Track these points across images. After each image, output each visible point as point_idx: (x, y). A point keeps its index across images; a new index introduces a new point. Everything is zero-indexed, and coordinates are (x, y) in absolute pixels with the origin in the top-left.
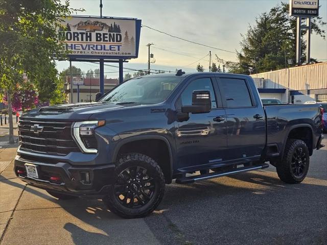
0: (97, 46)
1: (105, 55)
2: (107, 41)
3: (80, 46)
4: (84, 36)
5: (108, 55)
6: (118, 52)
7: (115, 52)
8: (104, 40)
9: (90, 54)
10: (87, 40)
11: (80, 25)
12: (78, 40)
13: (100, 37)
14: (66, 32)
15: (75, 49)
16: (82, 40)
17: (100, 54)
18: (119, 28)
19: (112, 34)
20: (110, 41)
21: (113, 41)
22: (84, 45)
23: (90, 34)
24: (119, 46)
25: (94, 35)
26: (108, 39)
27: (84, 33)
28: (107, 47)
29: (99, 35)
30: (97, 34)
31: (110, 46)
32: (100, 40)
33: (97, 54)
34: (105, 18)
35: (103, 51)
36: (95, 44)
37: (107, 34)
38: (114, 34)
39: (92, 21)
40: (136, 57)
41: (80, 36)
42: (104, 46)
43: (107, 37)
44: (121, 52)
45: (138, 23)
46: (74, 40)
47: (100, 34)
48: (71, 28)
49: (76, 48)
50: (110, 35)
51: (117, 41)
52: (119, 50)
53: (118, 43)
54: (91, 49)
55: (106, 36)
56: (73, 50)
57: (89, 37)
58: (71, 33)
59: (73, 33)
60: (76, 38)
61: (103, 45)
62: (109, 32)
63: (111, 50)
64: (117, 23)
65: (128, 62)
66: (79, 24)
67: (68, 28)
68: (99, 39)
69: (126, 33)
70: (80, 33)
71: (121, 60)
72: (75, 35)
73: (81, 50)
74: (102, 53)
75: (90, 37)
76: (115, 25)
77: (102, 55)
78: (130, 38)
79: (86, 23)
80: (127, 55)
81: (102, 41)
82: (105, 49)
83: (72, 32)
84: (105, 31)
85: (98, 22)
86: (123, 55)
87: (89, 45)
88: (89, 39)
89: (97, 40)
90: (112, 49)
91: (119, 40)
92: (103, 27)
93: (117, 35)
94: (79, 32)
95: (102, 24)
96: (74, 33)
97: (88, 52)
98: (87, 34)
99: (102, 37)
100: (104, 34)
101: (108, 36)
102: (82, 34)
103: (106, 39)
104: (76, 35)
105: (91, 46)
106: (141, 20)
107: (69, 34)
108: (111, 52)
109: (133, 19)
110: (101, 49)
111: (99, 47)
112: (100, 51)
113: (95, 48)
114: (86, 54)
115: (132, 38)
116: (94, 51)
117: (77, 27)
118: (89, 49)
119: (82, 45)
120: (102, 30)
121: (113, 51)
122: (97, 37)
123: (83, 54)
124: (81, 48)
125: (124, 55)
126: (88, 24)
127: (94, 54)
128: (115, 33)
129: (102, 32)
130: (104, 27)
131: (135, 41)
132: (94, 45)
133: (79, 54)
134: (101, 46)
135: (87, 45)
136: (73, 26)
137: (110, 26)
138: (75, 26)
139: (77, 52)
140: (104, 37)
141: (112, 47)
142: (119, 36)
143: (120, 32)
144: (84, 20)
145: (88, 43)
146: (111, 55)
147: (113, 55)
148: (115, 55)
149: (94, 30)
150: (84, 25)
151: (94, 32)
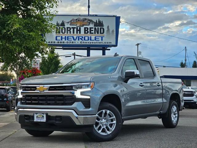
0: (85, 37)
1: (91, 44)
2: (93, 33)
3: (72, 37)
4: (75, 30)
5: (94, 44)
6: (101, 41)
7: (99, 41)
8: (90, 33)
9: (79, 43)
10: (77, 33)
11: (72, 21)
12: (70, 33)
13: (87, 30)
14: (61, 27)
15: (68, 40)
16: (74, 33)
17: (87, 44)
18: (102, 23)
19: (97, 27)
20: (95, 33)
21: (98, 33)
22: (75, 38)
23: (80, 28)
24: (102, 37)
25: (82, 29)
26: (93, 32)
27: (75, 28)
28: (93, 38)
29: (86, 29)
30: (85, 28)
31: (95, 37)
32: (88, 33)
33: (85, 44)
34: (91, 16)
35: (90, 41)
36: (83, 36)
37: (93, 28)
38: (98, 28)
39: (82, 18)
40: (116, 46)
41: (72, 30)
42: (91, 37)
43: (93, 31)
44: (103, 41)
45: (118, 19)
46: (67, 33)
47: (88, 28)
48: (65, 24)
49: (69, 39)
50: (95, 29)
51: (101, 33)
52: (102, 40)
53: (102, 35)
55: (92, 29)
56: (67, 41)
57: (79, 30)
58: (65, 28)
60: (69, 32)
61: (89, 36)
62: (94, 26)
63: (95, 40)
64: (101, 19)
65: (109, 50)
66: (71, 21)
67: (63, 24)
68: (86, 32)
69: (108, 27)
70: (72, 28)
71: (104, 48)
73: (73, 41)
74: (88, 42)
75: (80, 30)
76: (99, 21)
77: (89, 44)
78: (111, 31)
79: (77, 20)
80: (109, 44)
81: (89, 34)
82: (91, 40)
83: (66, 27)
84: (92, 26)
85: (86, 19)
87: (79, 37)
88: (78, 32)
89: (85, 33)
90: (97, 39)
91: (102, 32)
92: (89, 23)
93: (101, 29)
94: (71, 27)
95: (89, 20)
96: (67, 28)
97: (78, 42)
98: (77, 28)
99: (89, 30)
100: (90, 28)
101: (93, 29)
102: (74, 28)
103: (92, 32)
104: (69, 29)
105: (80, 37)
106: (120, 17)
107: (63, 29)
108: (96, 41)
109: (114, 16)
110: (88, 40)
111: (86, 38)
112: (87, 41)
113: (83, 39)
114: (76, 43)
115: (113, 31)
116: (83, 41)
117: (70, 23)
118: (79, 40)
119: (73, 37)
120: (89, 25)
121: (97, 41)
122: (85, 30)
123: (74, 44)
124: (72, 39)
125: (106, 44)
126: (79, 20)
127: (83, 44)
128: (99, 27)
129: (89, 27)
130: (91, 23)
131: (115, 33)
132: (82, 37)
133: (71, 43)
134: (88, 37)
135: (77, 37)
136: (67, 22)
137: (95, 22)
138: (69, 22)
139: (69, 43)
140: (91, 31)
141: (97, 37)
142: (102, 29)
143: (103, 26)
144: (75, 18)
145: (78, 35)
146: (96, 44)
147: (98, 44)
148: (99, 44)
149: (83, 25)
150: (75, 21)
151: (83, 26)
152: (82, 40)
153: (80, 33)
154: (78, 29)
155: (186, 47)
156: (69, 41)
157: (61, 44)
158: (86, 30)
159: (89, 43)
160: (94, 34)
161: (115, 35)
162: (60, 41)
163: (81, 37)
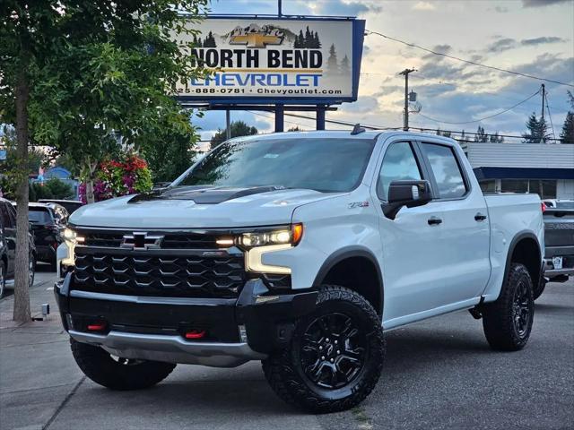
0: (269, 76)
1: (287, 95)
2: (291, 66)
3: (235, 77)
4: (244, 56)
5: (294, 95)
6: (313, 88)
7: (308, 88)
8: (285, 65)
9: (255, 93)
10: (249, 65)
11: (236, 34)
12: (230, 65)
13: (276, 58)
14: (206, 50)
15: (224, 84)
16: (239, 65)
17: (276, 94)
18: (317, 38)
19: (302, 50)
20: (297, 66)
21: (305, 65)
22: (243, 77)
23: (256, 52)
24: (316, 77)
25: (263, 55)
26: (293, 62)
27: (243, 51)
28: (292, 79)
29: (274, 55)
30: (270, 52)
31: (298, 76)
32: (277, 65)
33: (270, 94)
34: (288, 18)
35: (282, 87)
36: (266, 74)
37: (291, 52)
38: (305, 52)
40: (353, 99)
41: (235, 56)
42: (285, 76)
43: (291, 59)
44: (320, 89)
45: (358, 28)
46: (223, 65)
47: (277, 53)
48: (216, 41)
49: (227, 82)
50: (298, 54)
51: (312, 66)
52: (316, 84)
53: (315, 71)
54: (256, 83)
55: (288, 55)
56: (221, 87)
57: (252, 58)
58: (216, 53)
59: (221, 50)
60: (226, 62)
61: (282, 74)
62: (296, 46)
63: (298, 84)
64: (314, 28)
65: (336, 109)
66: (233, 33)
67: (210, 41)
68: (274, 62)
69: (333, 48)
70: (235, 51)
71: (321, 105)
72: (225, 57)
73: (237, 86)
75: (256, 59)
76: (308, 33)
77: (281, 95)
78: (339, 58)
79: (247, 29)
80: (334, 95)
81: (280, 67)
82: (285, 84)
83: (218, 49)
84: (288, 45)
85: (272, 28)
86: (325, 95)
87: (253, 76)
88: (253, 62)
89: (270, 65)
90: (301, 83)
91: (316, 63)
92: (282, 38)
93: (312, 53)
94: (232, 48)
95: (281, 31)
96: (223, 52)
97: (251, 90)
98: (249, 52)
99: (280, 58)
100: (285, 52)
101: (293, 55)
102: (239, 53)
103: (289, 62)
104: (226, 55)
105: (256, 78)
106: (365, 21)
107: (212, 54)
108: (299, 88)
109: (348, 19)
110: (279, 84)
111: (274, 80)
112: (276, 88)
113: (265, 82)
114: (247, 93)
115: (346, 60)
116: (263, 88)
117: (229, 39)
118: (253, 84)
119: (238, 76)
120: (281, 43)
121: (304, 88)
122: (270, 59)
123: (241, 94)
124: (236, 81)
125: (328, 95)
126: (253, 31)
127: (264, 94)
128: (309, 50)
129: (280, 49)
130: (286, 38)
131: (351, 64)
132: (263, 76)
133: (233, 94)
134: (279, 76)
135: (249, 75)
136: (222, 37)
137: (298, 34)
138: (226, 37)
139: (227, 91)
140: (285, 59)
141: (301, 78)
142: (316, 55)
143: (319, 47)
144: (244, 24)
145: (251, 71)
146: (300, 95)
147: (304, 95)
148: (308, 95)
149: (265, 44)
150: (243, 34)
151: (265, 47)
152: (263, 84)
153: (256, 65)
154: (253, 55)
156: (226, 87)
157: (205, 95)
158: (272, 56)
159: (282, 92)
160: (294, 68)
161: (351, 70)
162: (202, 88)
163: (260, 77)
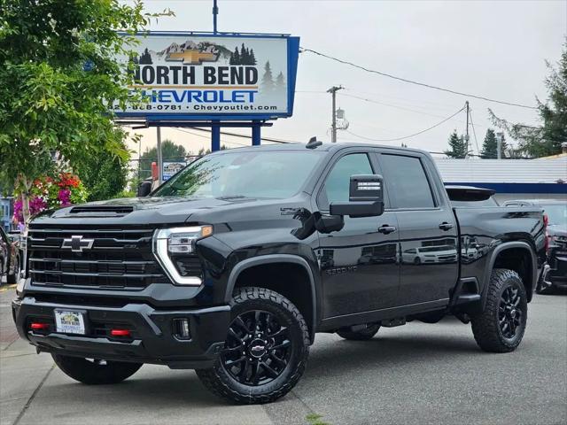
0: (205, 93)
1: (223, 111)
2: (227, 83)
3: (171, 94)
4: (180, 73)
5: (230, 111)
6: (249, 104)
7: (244, 105)
8: (221, 82)
9: (191, 110)
10: (185, 82)
11: (172, 51)
12: (167, 81)
13: (212, 75)
14: (142, 66)
15: (161, 101)
16: (176, 81)
17: (213, 111)
18: (252, 54)
19: (237, 67)
20: (233, 82)
21: (240, 82)
22: (180, 94)
23: (192, 69)
24: (252, 94)
25: (199, 71)
26: (228, 79)
27: (179, 68)
28: (228, 95)
29: (210, 72)
30: (206, 69)
31: (234, 93)
32: (213, 82)
33: (207, 111)
34: (224, 35)
35: (218, 104)
36: (202, 91)
37: (227, 68)
38: (241, 69)
39: (197, 41)
40: (289, 114)
41: (171, 74)
42: (221, 93)
43: (226, 75)
44: (256, 104)
45: (293, 45)
46: (159, 82)
47: (213, 69)
48: (152, 57)
49: (164, 99)
50: (233, 70)
51: (248, 82)
52: (251, 100)
53: (251, 87)
54: (193, 99)
55: (224, 72)
56: (158, 103)
57: (189, 75)
58: (152, 69)
60: (163, 79)
61: (218, 91)
62: (232, 63)
63: (234, 100)
64: (250, 45)
65: (271, 124)
66: (169, 49)
67: (146, 58)
68: (210, 79)
69: (268, 65)
70: (172, 68)
71: (257, 122)
72: (161, 74)
73: (174, 102)
74: (216, 107)
75: (192, 75)
76: (243, 50)
77: (217, 111)
78: (275, 75)
79: (183, 46)
80: (269, 111)
81: (216, 84)
82: (222, 100)
83: (154, 66)
84: (224, 62)
85: (208, 45)
86: (260, 111)
87: (190, 93)
88: (189, 78)
89: (206, 82)
90: (237, 99)
91: (251, 79)
92: (218, 55)
93: (248, 70)
94: (168, 65)
95: (217, 47)
96: (159, 68)
97: (187, 107)
98: (185, 69)
99: (216, 75)
100: (221, 69)
101: (229, 72)
102: (176, 69)
103: (224, 79)
104: (163, 71)
105: (193, 94)
106: (299, 38)
107: (148, 71)
108: (235, 104)
109: (283, 36)
110: (215, 100)
111: (210, 96)
112: (212, 104)
113: (201, 98)
114: (184, 110)
115: (281, 76)
116: (200, 104)
117: (165, 56)
118: (190, 100)
119: (175, 93)
120: (217, 60)
121: (240, 104)
122: (206, 75)
123: (177, 111)
124: (172, 98)
125: (263, 111)
126: (189, 48)
127: (200, 111)
128: (244, 67)
129: (216, 65)
130: (222, 54)
131: (285, 81)
132: (200, 93)
133: (169, 110)
134: (215, 93)
135: (185, 92)
136: (158, 54)
137: (234, 51)
138: (162, 53)
139: (164, 108)
140: (221, 75)
141: (237, 94)
142: (251, 72)
143: (254, 64)
144: (180, 41)
145: (187, 87)
146: (236, 111)
147: (240, 111)
148: (244, 111)
149: (201, 61)
150: (179, 50)
151: (201, 64)
152: (199, 101)
153: (193, 82)
154: (189, 71)
155: (467, 103)
156: (163, 104)
157: (142, 111)
158: (208, 73)
159: (218, 108)
160: (230, 85)
161: (286, 86)
163: (197, 94)
